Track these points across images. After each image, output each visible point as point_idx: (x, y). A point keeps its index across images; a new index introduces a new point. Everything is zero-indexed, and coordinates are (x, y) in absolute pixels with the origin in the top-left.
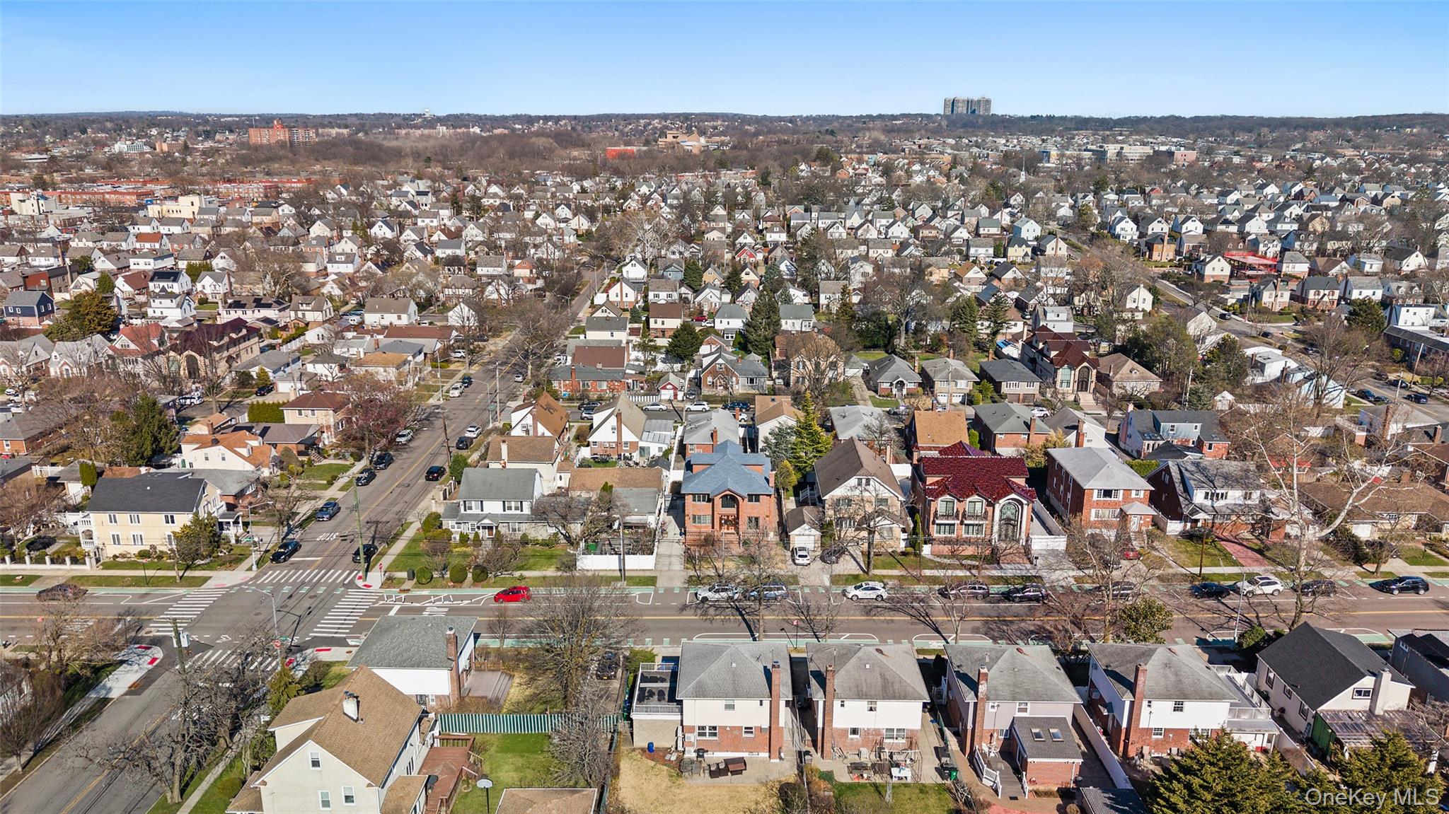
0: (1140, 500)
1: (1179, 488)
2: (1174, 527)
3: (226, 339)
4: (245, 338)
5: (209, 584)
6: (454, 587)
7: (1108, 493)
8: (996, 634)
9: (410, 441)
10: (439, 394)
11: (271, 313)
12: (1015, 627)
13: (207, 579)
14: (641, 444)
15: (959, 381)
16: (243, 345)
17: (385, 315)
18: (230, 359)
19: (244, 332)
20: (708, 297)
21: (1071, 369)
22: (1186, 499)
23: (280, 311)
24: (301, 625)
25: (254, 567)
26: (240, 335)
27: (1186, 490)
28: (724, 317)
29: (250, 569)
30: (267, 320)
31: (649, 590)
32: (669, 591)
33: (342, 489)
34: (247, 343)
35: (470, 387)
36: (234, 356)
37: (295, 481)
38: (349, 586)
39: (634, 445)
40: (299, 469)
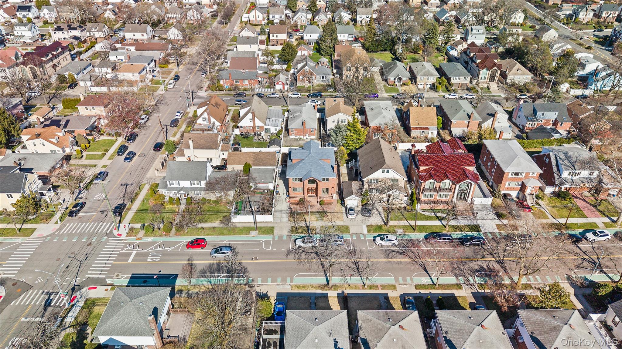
0: (534, 177)
1: (555, 168)
2: (549, 190)
3: (50, 56)
4: (61, 53)
5: (35, 234)
6: (165, 235)
7: (517, 174)
8: (457, 272)
9: (147, 121)
10: (162, 87)
11: (77, 33)
12: (467, 266)
13: (33, 230)
14: (266, 127)
16: (60, 57)
17: (135, 34)
18: (54, 66)
19: (60, 50)
20: (300, 17)
21: (487, 70)
22: (558, 175)
23: (81, 31)
24: (81, 269)
25: (59, 222)
26: (58, 52)
27: (558, 170)
28: (308, 33)
29: (57, 223)
30: (75, 38)
31: (269, 237)
32: (281, 237)
33: (110, 159)
34: (63, 56)
35: (179, 81)
36: (56, 64)
37: (85, 153)
38: (110, 234)
39: (262, 128)
40: (87, 145)
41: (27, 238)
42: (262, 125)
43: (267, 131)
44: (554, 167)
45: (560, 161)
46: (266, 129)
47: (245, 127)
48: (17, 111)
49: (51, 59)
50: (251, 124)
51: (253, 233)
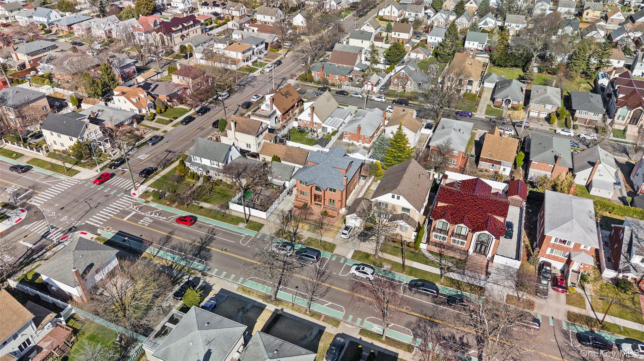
0: (586, 252)
3: (180, 27)
4: (191, 26)
5: (77, 176)
6: (168, 205)
7: (562, 241)
8: (419, 332)
9: (226, 99)
10: (260, 69)
11: (218, 10)
12: (435, 330)
13: (78, 172)
14: (323, 125)
15: (547, 105)
16: (191, 29)
17: (266, 16)
18: (183, 37)
19: (192, 22)
21: (629, 109)
23: (223, 9)
24: (86, 215)
25: (99, 171)
26: (189, 24)
28: (433, 36)
29: (97, 171)
30: (216, 14)
31: (252, 233)
33: (173, 126)
34: (193, 28)
35: (279, 67)
36: (185, 35)
37: (158, 117)
38: (127, 192)
39: (319, 125)
40: (163, 110)
41: (69, 178)
42: (320, 122)
43: (324, 129)
44: (623, 246)
45: (635, 241)
46: (323, 128)
47: (303, 121)
48: (129, 70)
49: (181, 30)
50: (309, 119)
51: (242, 225)
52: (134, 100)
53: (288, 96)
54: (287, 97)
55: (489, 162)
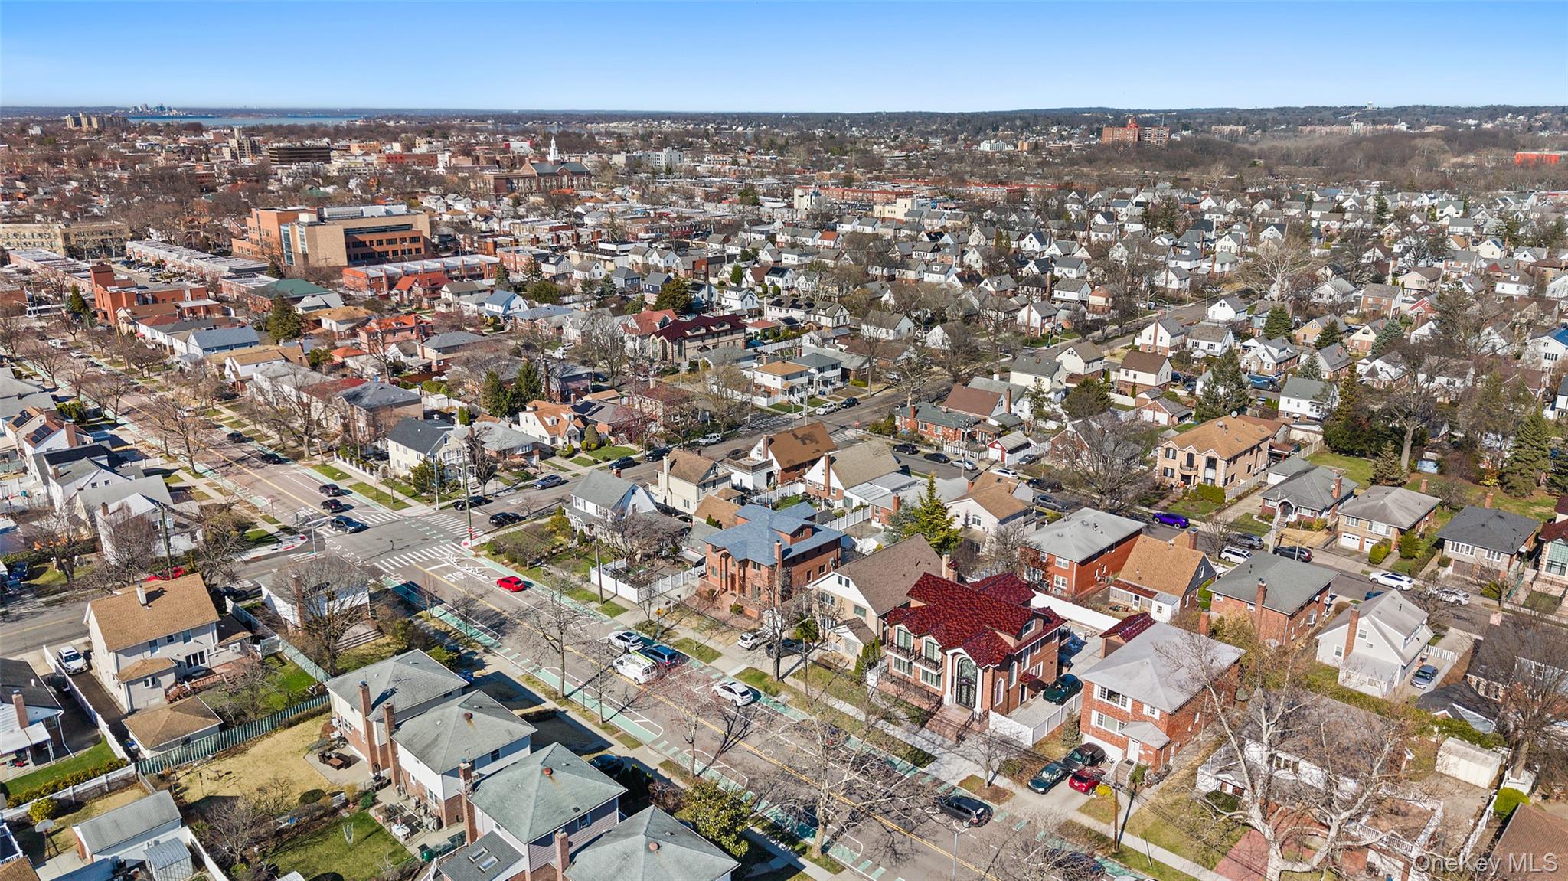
4: (726, 332)
5: (403, 511)
10: (810, 409)
11: (797, 314)
13: (408, 506)
16: (723, 338)
18: (704, 349)
19: (727, 326)
23: (807, 313)
25: (441, 508)
26: (722, 329)
30: (789, 321)
33: (594, 470)
34: (729, 337)
35: (849, 409)
36: (710, 347)
37: (582, 455)
38: (458, 540)
40: (594, 446)
41: (391, 512)
43: (847, 501)
46: (846, 499)
47: (813, 484)
48: (578, 385)
49: (703, 337)
50: (822, 480)
51: (594, 605)
52: (548, 421)
53: (808, 442)
54: (805, 444)
55: (1130, 591)
